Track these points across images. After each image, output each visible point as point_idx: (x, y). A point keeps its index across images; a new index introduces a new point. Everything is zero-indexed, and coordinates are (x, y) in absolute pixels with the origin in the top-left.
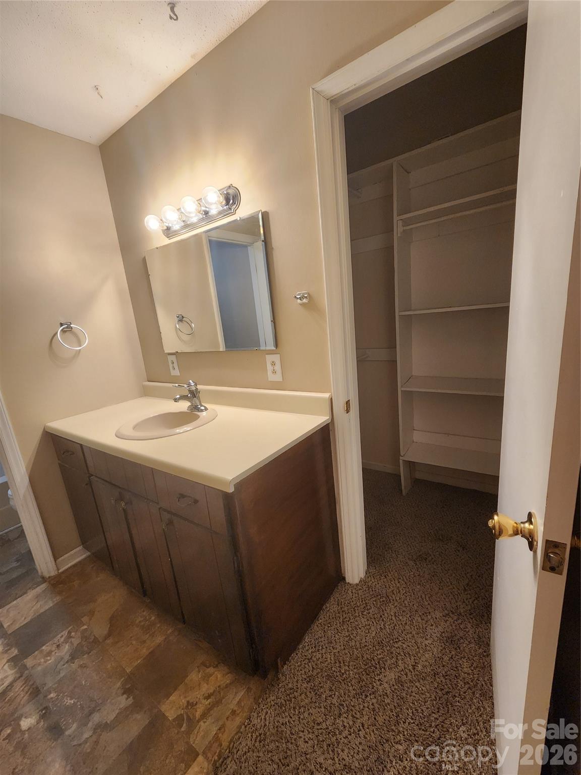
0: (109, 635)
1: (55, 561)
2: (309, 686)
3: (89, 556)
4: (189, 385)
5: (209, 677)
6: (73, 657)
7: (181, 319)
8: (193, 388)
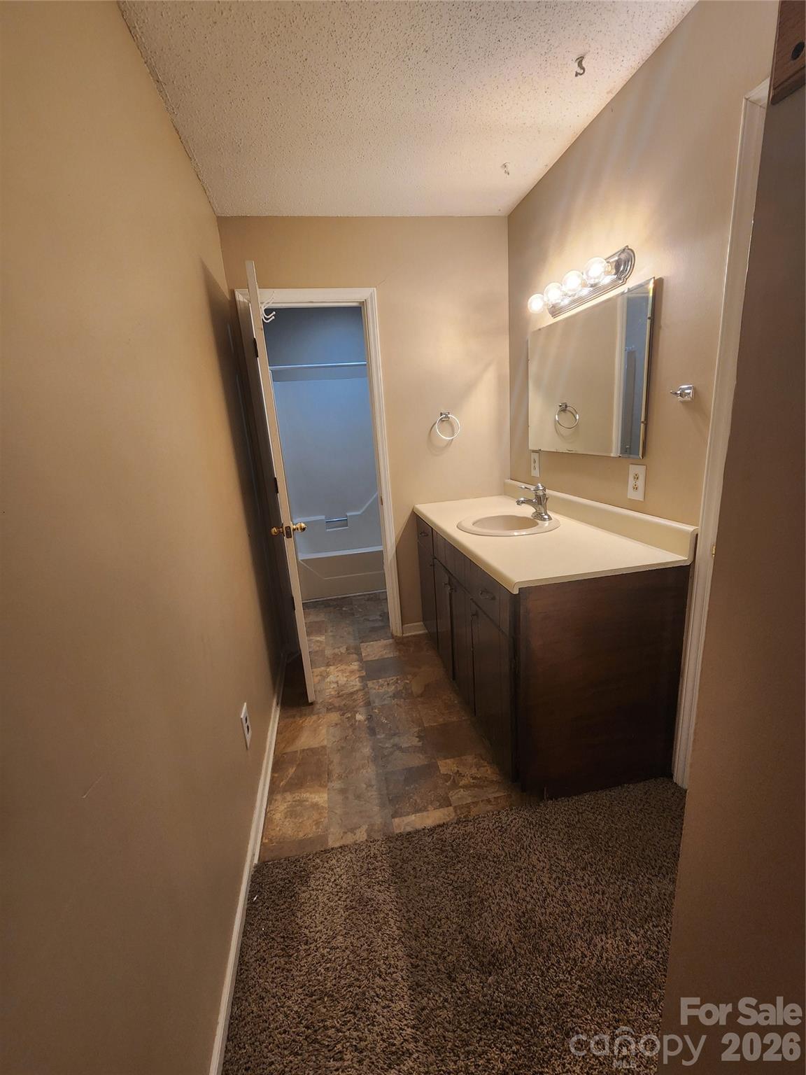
0: (421, 695)
1: (402, 625)
2: (566, 830)
3: (427, 634)
4: (538, 488)
5: (480, 767)
6: (394, 696)
7: (564, 408)
8: (541, 493)
